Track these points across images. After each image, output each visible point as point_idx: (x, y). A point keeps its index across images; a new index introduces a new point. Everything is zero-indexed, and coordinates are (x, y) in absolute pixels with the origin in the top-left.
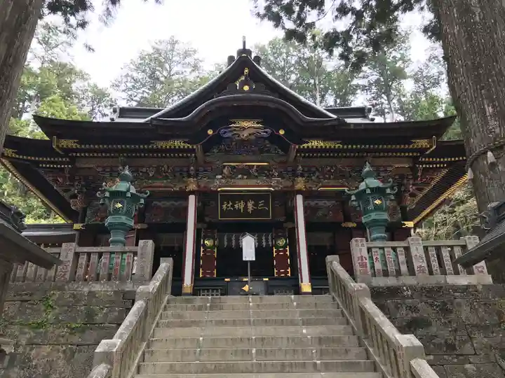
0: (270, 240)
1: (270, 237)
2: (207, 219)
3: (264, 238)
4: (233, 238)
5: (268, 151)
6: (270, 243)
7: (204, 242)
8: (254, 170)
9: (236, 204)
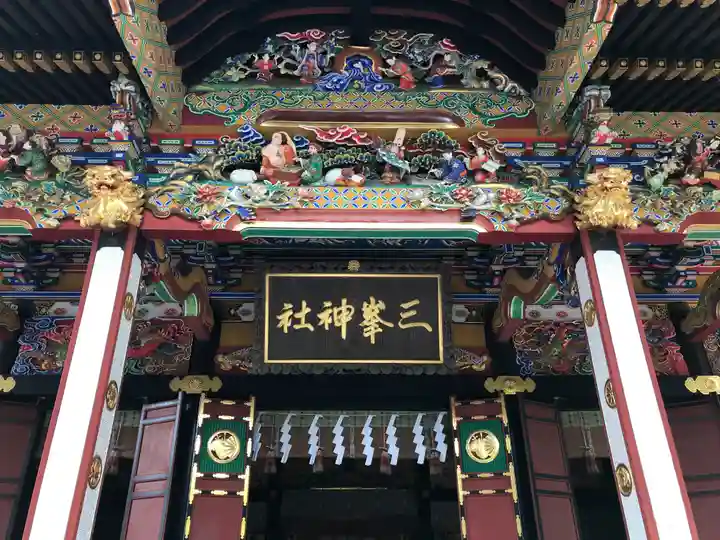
0: (440, 438)
1: (439, 427)
2: (225, 362)
3: (418, 429)
4: (313, 430)
5: (453, 81)
6: (442, 448)
7: (204, 445)
8: (394, 150)
9: (322, 309)
